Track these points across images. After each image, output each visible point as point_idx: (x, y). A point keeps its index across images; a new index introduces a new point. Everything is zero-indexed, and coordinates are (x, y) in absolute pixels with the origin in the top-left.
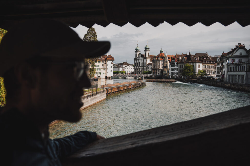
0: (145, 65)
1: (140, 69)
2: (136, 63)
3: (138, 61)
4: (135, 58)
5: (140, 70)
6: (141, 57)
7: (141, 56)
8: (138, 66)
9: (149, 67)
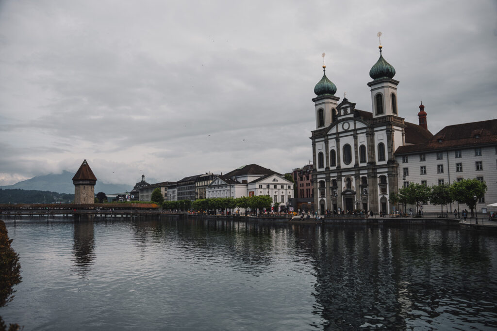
0: (382, 158)
1: (349, 180)
2: (321, 154)
3: (338, 141)
4: (315, 129)
5: (349, 185)
6: (354, 119)
7: (352, 116)
8: (339, 166)
9: (405, 165)
